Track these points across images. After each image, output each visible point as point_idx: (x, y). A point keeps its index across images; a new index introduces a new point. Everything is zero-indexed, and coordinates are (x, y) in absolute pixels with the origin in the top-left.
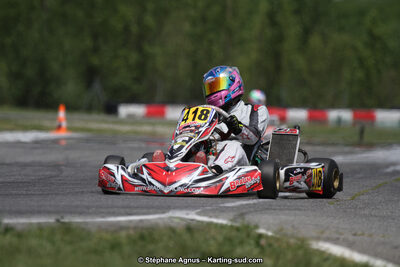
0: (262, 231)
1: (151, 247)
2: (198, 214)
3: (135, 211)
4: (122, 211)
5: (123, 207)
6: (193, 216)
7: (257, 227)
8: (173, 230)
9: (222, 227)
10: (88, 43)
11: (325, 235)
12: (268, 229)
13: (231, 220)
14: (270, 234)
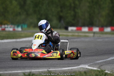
0: (107, 71)
3: (70, 65)
4: (67, 65)
9: (95, 70)
10: (59, 9)
12: (108, 71)
13: (98, 68)
14: (109, 72)
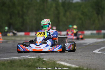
1: (14, 64)
2: (29, 56)
5: (9, 56)
6: (27, 57)
7: (43, 59)
8: (20, 60)
11: (61, 60)
